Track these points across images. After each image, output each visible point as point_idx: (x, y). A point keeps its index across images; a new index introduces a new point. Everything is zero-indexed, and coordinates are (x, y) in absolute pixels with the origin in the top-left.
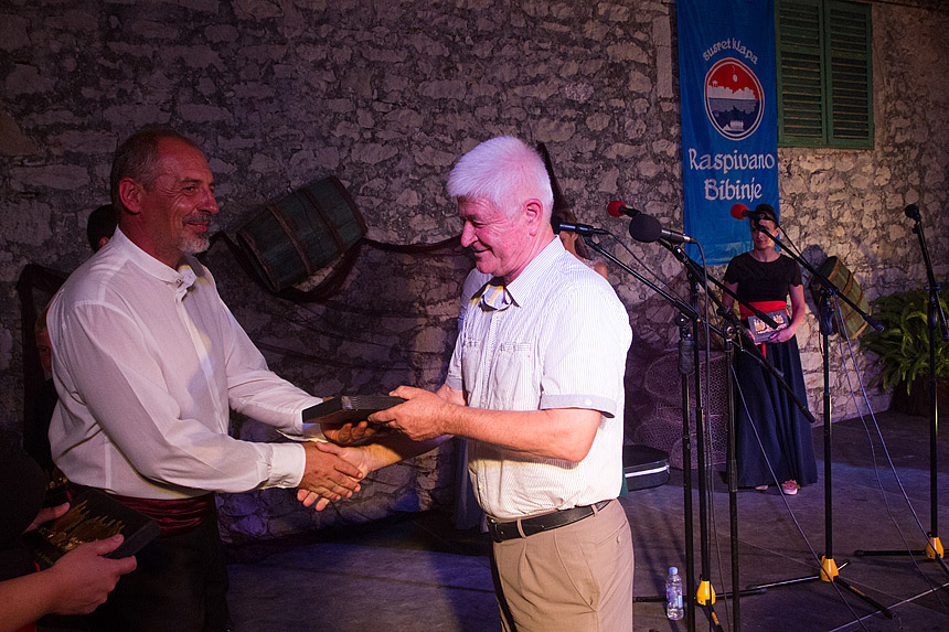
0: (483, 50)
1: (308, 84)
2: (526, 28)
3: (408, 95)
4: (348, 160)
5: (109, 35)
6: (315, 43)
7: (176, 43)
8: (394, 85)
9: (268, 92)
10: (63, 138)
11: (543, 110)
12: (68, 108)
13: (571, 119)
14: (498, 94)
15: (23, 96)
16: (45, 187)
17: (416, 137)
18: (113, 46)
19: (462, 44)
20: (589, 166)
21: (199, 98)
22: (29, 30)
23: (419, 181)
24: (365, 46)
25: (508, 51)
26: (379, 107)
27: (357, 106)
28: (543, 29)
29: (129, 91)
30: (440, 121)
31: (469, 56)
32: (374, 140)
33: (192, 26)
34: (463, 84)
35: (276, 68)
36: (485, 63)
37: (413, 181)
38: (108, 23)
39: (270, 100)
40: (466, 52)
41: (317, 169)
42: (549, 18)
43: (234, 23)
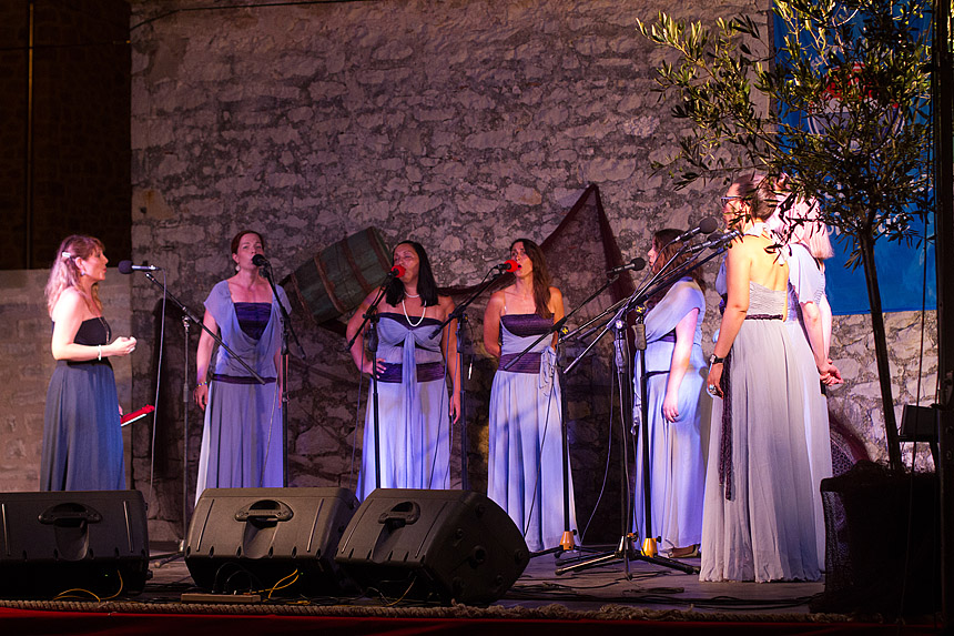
0: (531, 98)
1: (366, 148)
2: (578, 69)
3: (454, 149)
4: (398, 212)
5: (223, 126)
6: (372, 112)
7: (268, 126)
8: (442, 141)
9: (335, 158)
10: (190, 206)
11: (597, 149)
12: (194, 183)
13: (632, 156)
14: (546, 139)
15: (168, 177)
16: (177, 243)
17: (460, 187)
18: (225, 134)
19: (508, 94)
20: (653, 204)
21: (282, 168)
22: (175, 129)
23: (461, 228)
24: (416, 108)
25: (558, 94)
26: (427, 162)
27: (406, 163)
28: (600, 67)
29: (234, 167)
30: (484, 169)
31: (515, 105)
32: (421, 192)
33: (279, 112)
34: (509, 133)
35: (340, 137)
36: (533, 110)
37: (455, 228)
38: (222, 117)
39: (335, 164)
40: (512, 102)
41: (370, 221)
42: (608, 54)
43: (310, 105)
